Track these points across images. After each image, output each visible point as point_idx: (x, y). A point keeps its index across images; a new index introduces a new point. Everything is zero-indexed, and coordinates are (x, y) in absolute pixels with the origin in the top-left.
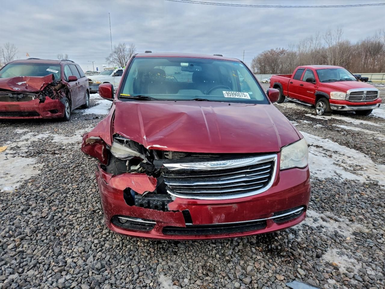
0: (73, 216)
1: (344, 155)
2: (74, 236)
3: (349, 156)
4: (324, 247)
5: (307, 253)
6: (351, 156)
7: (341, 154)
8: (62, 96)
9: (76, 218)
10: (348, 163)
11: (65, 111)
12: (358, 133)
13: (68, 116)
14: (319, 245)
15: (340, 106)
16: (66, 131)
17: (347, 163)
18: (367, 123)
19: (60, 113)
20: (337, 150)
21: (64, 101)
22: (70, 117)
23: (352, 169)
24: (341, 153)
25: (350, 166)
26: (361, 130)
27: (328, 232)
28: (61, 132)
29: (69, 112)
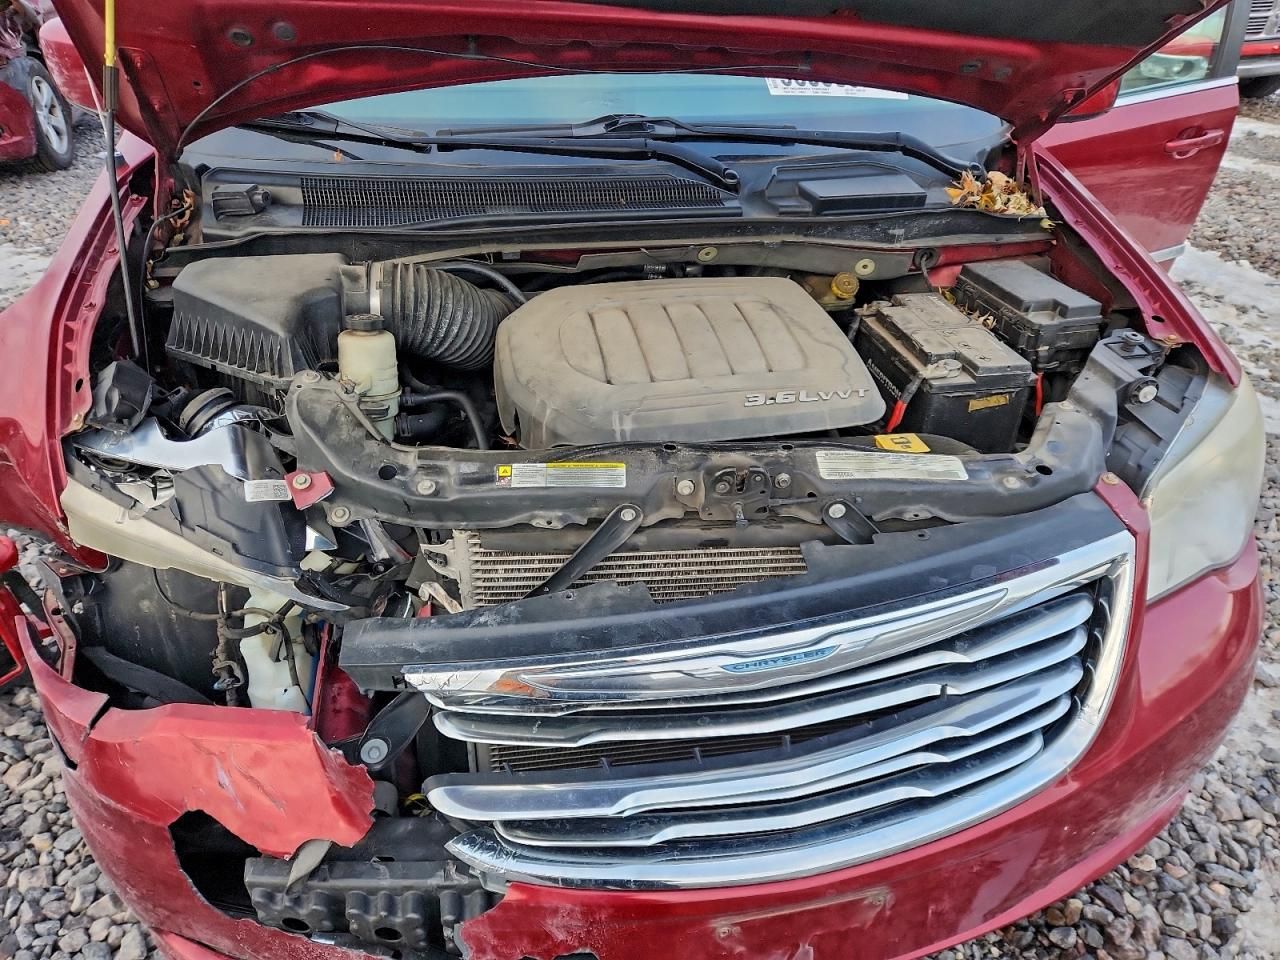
0: (23, 767)
1: (1218, 298)
2: (15, 913)
3: (1241, 301)
4: (1236, 864)
5: (1168, 916)
6: (1248, 303)
7: (1208, 297)
8: (8, 53)
9: (41, 777)
10: (1248, 343)
11: (37, 125)
12: (1247, 184)
13: (59, 146)
14: (1213, 858)
15: (1179, 61)
16: (52, 224)
17: (1241, 342)
18: (1271, 133)
19: (13, 134)
20: (1190, 278)
21: (23, 78)
22: (72, 150)
23: (1265, 373)
24: (1208, 291)
25: (1256, 359)
26: (1254, 168)
27: (1235, 756)
28: (29, 231)
29: (62, 126)
